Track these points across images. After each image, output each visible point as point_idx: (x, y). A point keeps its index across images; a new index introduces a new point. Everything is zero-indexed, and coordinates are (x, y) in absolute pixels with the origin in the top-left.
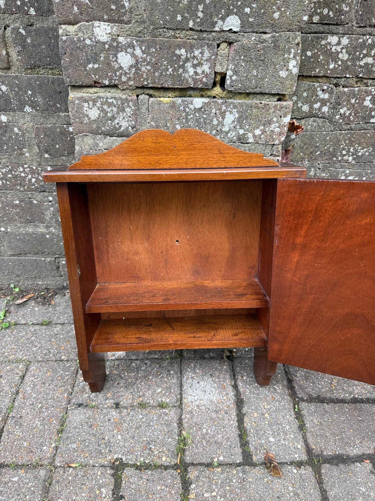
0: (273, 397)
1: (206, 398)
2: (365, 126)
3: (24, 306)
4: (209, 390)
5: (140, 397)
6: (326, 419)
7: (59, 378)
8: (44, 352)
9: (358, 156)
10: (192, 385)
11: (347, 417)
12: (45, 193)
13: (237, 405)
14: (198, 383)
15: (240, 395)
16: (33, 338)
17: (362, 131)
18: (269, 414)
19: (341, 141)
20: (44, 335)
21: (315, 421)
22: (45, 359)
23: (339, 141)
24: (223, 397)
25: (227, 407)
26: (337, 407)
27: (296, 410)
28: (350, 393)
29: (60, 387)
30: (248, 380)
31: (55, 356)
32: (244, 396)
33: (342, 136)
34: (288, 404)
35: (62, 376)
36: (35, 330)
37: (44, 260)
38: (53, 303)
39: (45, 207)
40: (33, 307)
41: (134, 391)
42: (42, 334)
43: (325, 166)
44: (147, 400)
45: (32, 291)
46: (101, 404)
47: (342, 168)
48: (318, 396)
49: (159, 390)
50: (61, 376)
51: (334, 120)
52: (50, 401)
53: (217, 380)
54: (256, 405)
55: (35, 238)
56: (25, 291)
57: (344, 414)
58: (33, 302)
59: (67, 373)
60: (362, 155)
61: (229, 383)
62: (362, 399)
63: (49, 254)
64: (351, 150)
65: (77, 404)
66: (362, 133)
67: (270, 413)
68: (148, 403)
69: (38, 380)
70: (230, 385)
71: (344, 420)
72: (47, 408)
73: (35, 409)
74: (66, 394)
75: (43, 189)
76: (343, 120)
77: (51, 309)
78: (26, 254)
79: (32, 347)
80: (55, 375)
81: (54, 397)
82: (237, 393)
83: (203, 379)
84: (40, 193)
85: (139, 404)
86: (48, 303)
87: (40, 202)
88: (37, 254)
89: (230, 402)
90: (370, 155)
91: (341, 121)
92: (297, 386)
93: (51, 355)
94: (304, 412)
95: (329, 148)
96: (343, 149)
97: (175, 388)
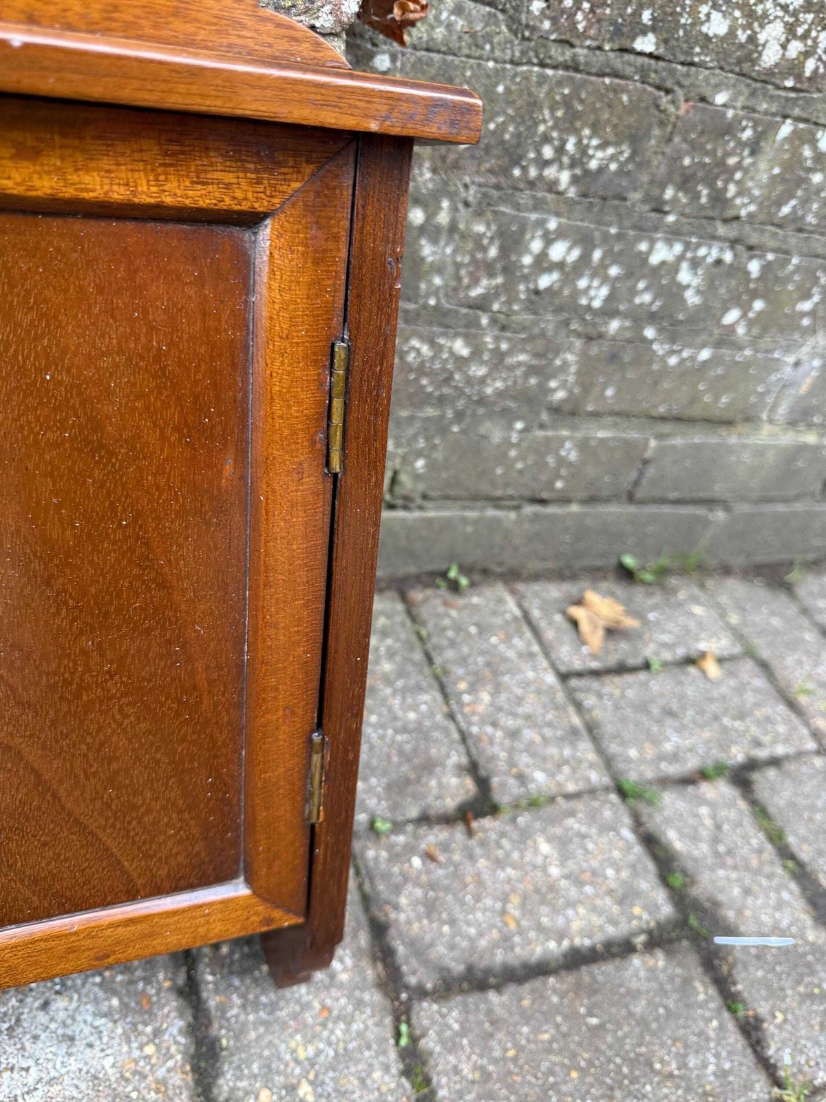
0: (324, 1007)
1: (74, 1065)
2: (617, 61)
4: (87, 1030)
6: (497, 1053)
9: (587, 172)
10: (18, 1020)
11: (557, 1026)
13: (196, 1069)
14: (45, 1006)
15: (209, 1025)
17: (607, 80)
18: (312, 1083)
19: (541, 109)
21: (466, 1069)
23: (535, 105)
24: (141, 1048)
25: (157, 1091)
26: (525, 995)
27: (404, 1041)
28: (560, 936)
30: (237, 956)
32: (221, 1027)
33: (546, 87)
34: (377, 1025)
43: (485, 195)
47: (535, 208)
48: (470, 968)
51: (523, 17)
53: (119, 978)
54: (266, 1053)
57: (548, 1016)
60: (602, 170)
61: (167, 984)
62: (593, 950)
64: (570, 146)
66: (608, 88)
67: (316, 1076)
70: (170, 989)
71: (551, 1042)
76: (555, 21)
82: (195, 1017)
83: (63, 985)
89: (170, 1063)
90: (621, 172)
91: (547, 25)
92: (403, 943)
94: (430, 1043)
95: (502, 128)
96: (546, 139)
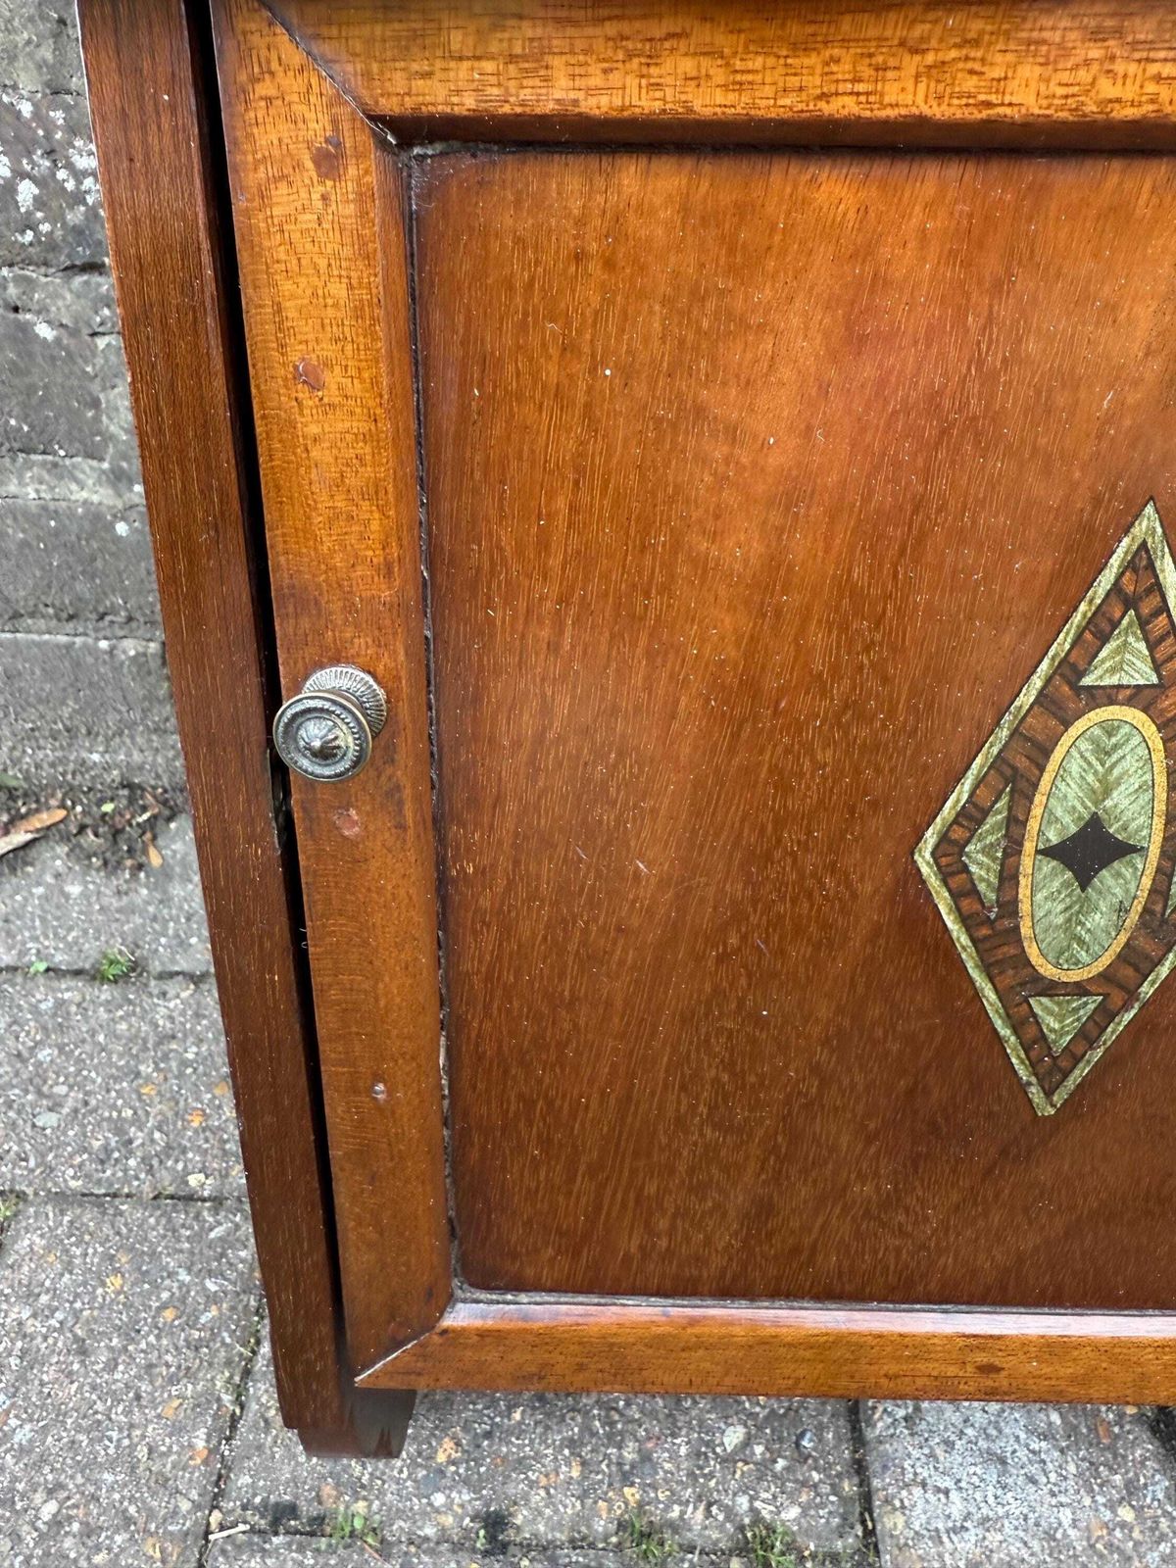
3: (13, 870)
5: (626, 1479)
7: (169, 1314)
8: (96, 1144)
12: (96, 279)
16: (44, 1054)
20: (101, 1038)
22: (99, 1182)
29: (172, 1380)
31: (150, 1171)
35: (183, 1300)
36: (60, 1004)
37: (111, 652)
38: (155, 859)
39: (100, 361)
40: (58, 876)
41: (588, 1429)
42: (93, 1033)
44: (668, 1508)
45: (59, 795)
46: (400, 1514)
49: (733, 1436)
50: (180, 1301)
52: (108, 1477)
55: (56, 533)
56: (26, 795)
58: (62, 850)
59: (211, 1286)
63: (130, 619)
65: (263, 1509)
68: (675, 1527)
69: (53, 1322)
72: (89, 1531)
73: (16, 1538)
74: (202, 1433)
75: (83, 254)
77: (144, 892)
78: (16, 616)
79: (33, 1106)
80: (148, 1295)
81: (132, 1447)
84: (68, 280)
85: (622, 1526)
86: (129, 863)
87: (74, 333)
88: (71, 618)
93: (132, 1162)
97: (821, 1428)
